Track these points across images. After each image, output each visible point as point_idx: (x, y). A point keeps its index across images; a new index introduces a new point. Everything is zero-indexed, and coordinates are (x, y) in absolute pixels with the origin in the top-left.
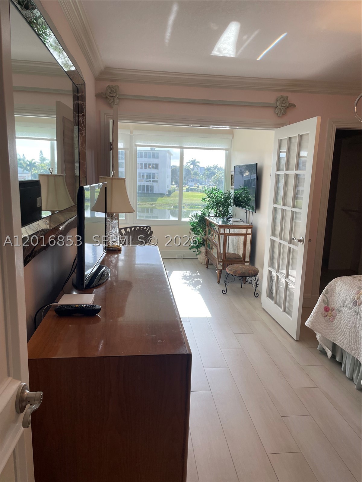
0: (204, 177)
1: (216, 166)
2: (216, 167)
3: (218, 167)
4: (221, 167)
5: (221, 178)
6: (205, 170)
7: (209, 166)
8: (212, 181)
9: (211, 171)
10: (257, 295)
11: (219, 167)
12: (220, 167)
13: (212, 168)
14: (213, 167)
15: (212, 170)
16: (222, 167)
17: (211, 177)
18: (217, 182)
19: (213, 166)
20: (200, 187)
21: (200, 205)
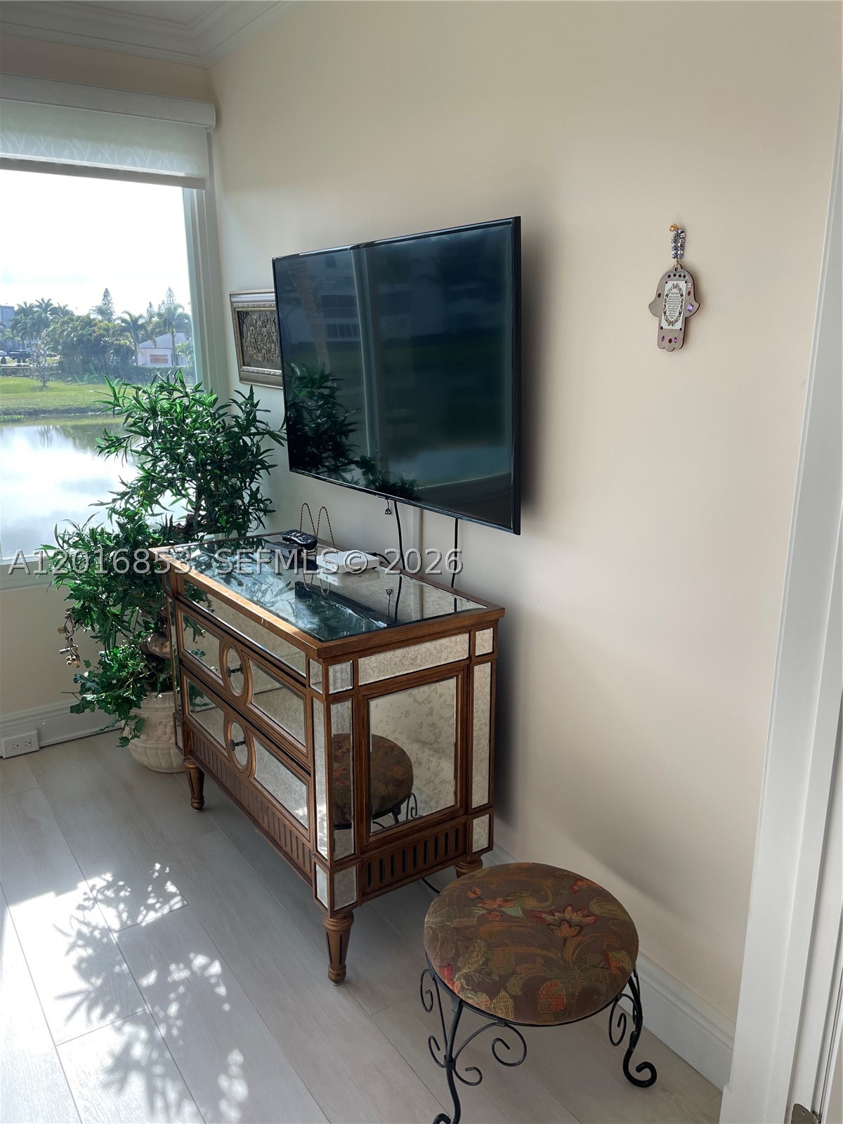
0: (17, 332)
1: (46, 302)
2: (48, 305)
3: (52, 305)
4: (62, 306)
5: (68, 335)
6: (17, 313)
7: (25, 304)
8: (43, 343)
9: (36, 317)
10: (645, 1075)
11: (55, 305)
12: (57, 306)
13: (36, 309)
14: (37, 306)
15: (37, 314)
16: (64, 307)
17: (39, 332)
18: (60, 347)
19: (38, 304)
20: (10, 362)
21: (20, 414)
